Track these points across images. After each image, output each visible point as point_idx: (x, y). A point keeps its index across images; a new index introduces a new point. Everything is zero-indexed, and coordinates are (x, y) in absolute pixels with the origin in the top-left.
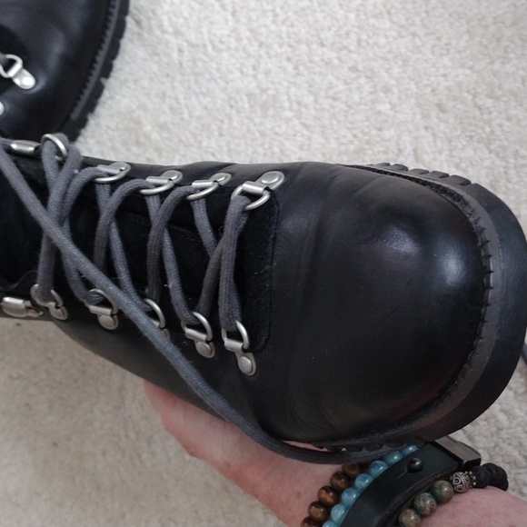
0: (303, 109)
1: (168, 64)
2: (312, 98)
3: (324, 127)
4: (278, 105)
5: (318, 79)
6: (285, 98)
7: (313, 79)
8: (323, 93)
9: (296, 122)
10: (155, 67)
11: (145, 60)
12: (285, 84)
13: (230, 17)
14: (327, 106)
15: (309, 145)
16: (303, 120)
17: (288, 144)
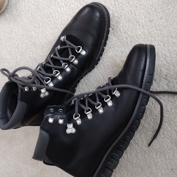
0: (167, 58)
1: (123, 42)
2: (169, 54)
3: (174, 63)
4: (159, 56)
5: (171, 48)
6: (161, 54)
7: (169, 48)
8: (173, 53)
9: (165, 61)
10: (119, 43)
11: (116, 41)
12: (160, 49)
13: (142, 28)
14: (174, 57)
15: (169, 69)
16: (167, 61)
17: (162, 68)
